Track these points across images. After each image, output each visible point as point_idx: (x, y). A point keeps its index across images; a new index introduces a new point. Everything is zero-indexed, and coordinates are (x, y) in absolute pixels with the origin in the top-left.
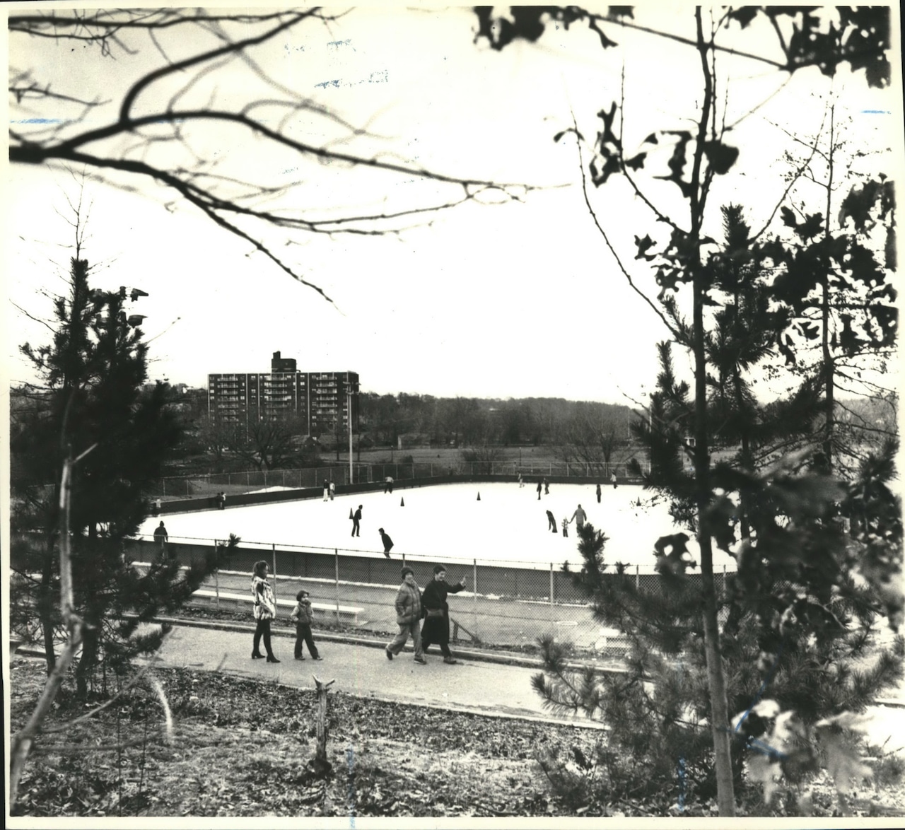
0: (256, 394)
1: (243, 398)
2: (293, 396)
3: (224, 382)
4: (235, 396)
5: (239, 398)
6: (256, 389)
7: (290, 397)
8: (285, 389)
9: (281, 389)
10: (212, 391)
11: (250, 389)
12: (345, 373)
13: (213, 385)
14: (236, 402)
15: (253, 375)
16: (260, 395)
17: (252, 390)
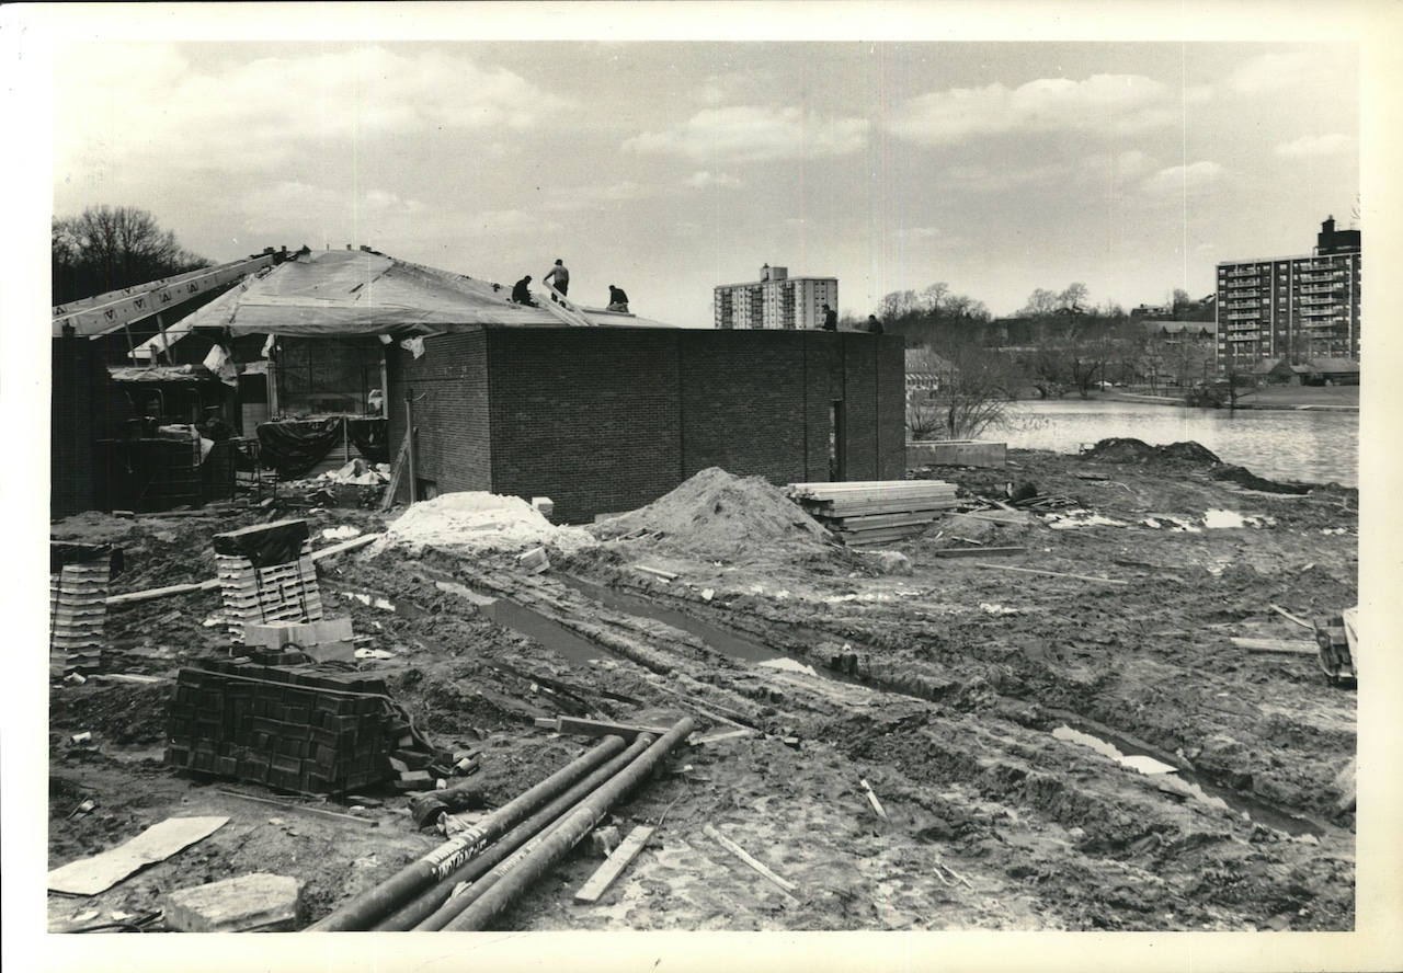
0: (1287, 295)
1: (1266, 301)
3: (1239, 277)
4: (1255, 299)
5: (1261, 302)
6: (1288, 285)
10: (1222, 294)
11: (1277, 286)
13: (1222, 282)
14: (1256, 309)
15: (1283, 262)
16: (1294, 296)
17: (1281, 288)
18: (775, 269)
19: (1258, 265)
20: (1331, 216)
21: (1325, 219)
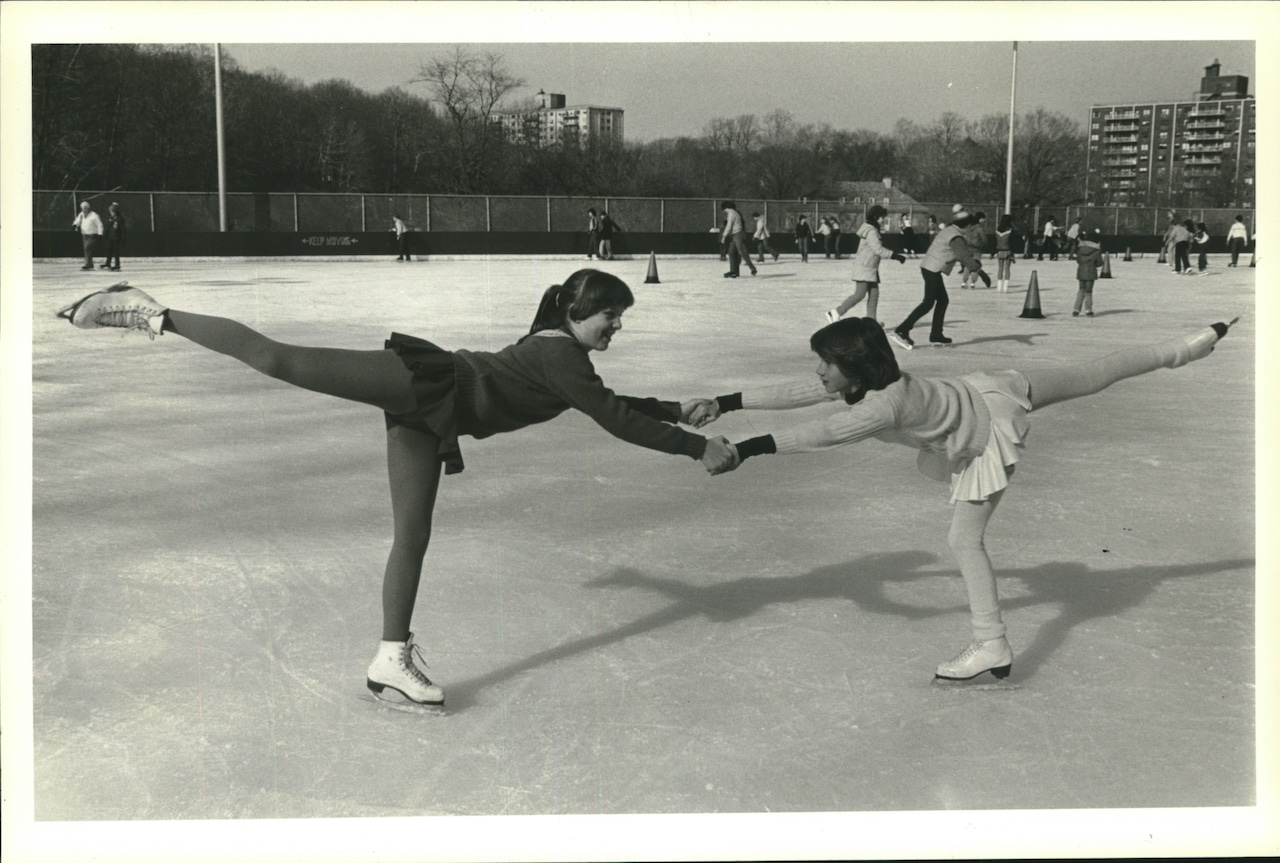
0: (1169, 141)
1: (1144, 147)
2: (1233, 140)
3: (1116, 122)
4: (1133, 144)
5: (1139, 148)
6: (1169, 131)
7: (1227, 145)
8: (1221, 130)
9: (1212, 131)
10: (1096, 138)
11: (1158, 130)
13: (1096, 126)
14: (1133, 156)
15: (1166, 107)
16: (1176, 142)
17: (1162, 134)
18: (552, 95)
19: (1137, 108)
20: (1217, 60)
21: (1210, 63)
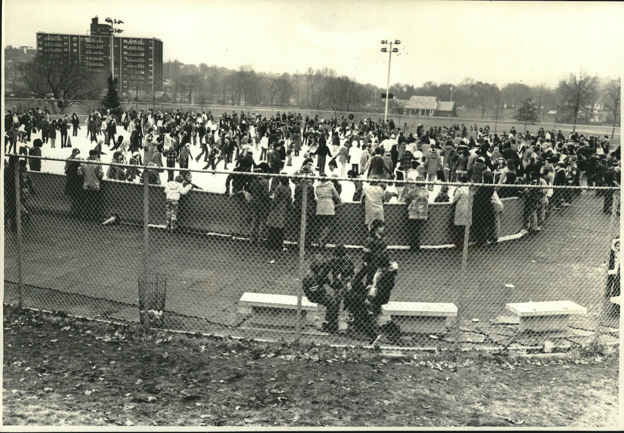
3: (50, 41)
8: (101, 50)
9: (98, 50)
10: (40, 49)
12: (151, 40)
13: (41, 43)
15: (75, 36)
